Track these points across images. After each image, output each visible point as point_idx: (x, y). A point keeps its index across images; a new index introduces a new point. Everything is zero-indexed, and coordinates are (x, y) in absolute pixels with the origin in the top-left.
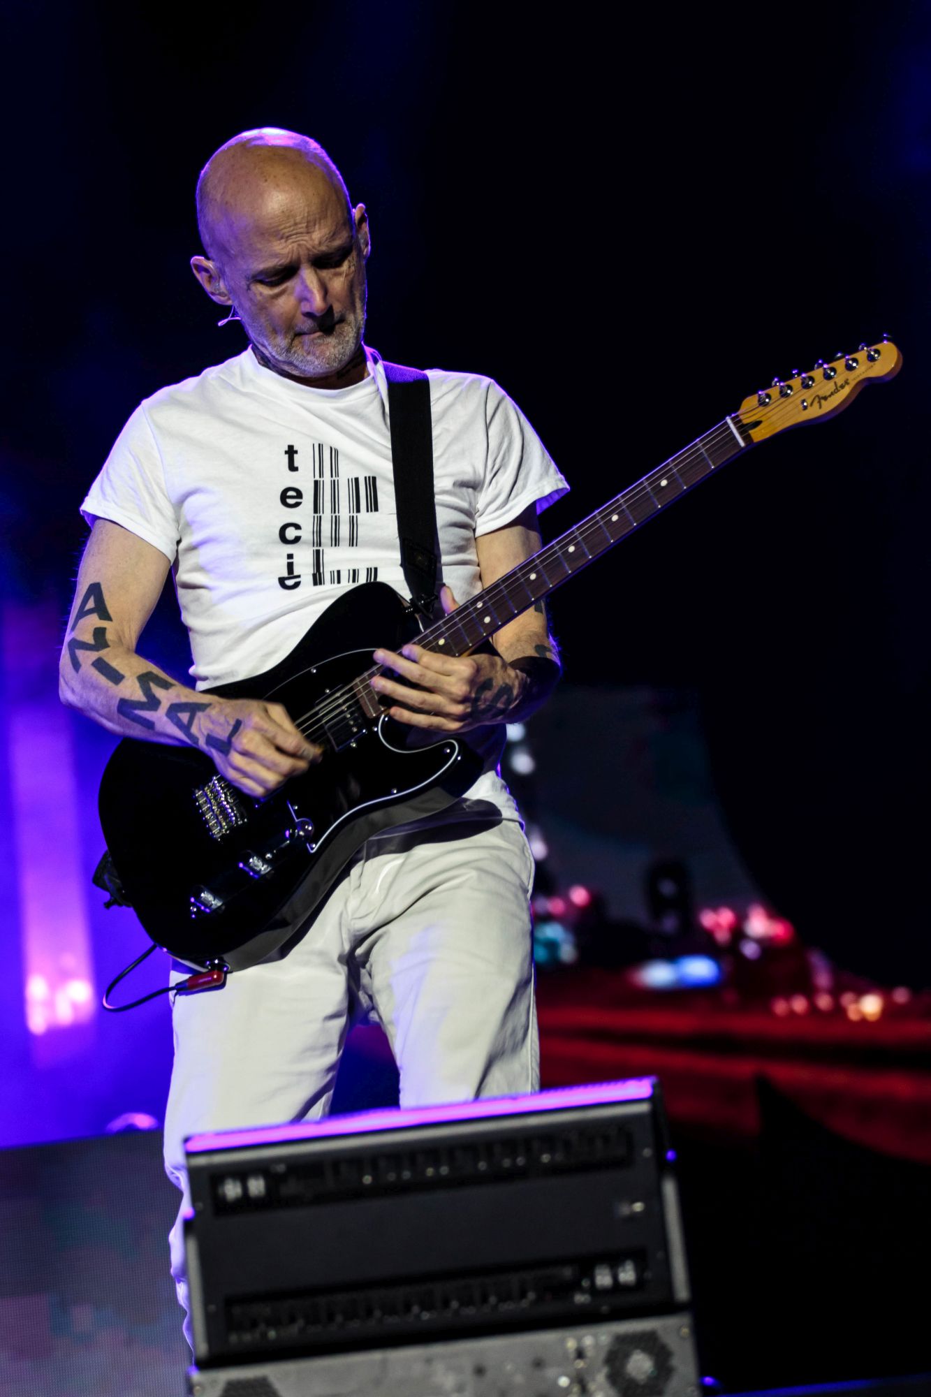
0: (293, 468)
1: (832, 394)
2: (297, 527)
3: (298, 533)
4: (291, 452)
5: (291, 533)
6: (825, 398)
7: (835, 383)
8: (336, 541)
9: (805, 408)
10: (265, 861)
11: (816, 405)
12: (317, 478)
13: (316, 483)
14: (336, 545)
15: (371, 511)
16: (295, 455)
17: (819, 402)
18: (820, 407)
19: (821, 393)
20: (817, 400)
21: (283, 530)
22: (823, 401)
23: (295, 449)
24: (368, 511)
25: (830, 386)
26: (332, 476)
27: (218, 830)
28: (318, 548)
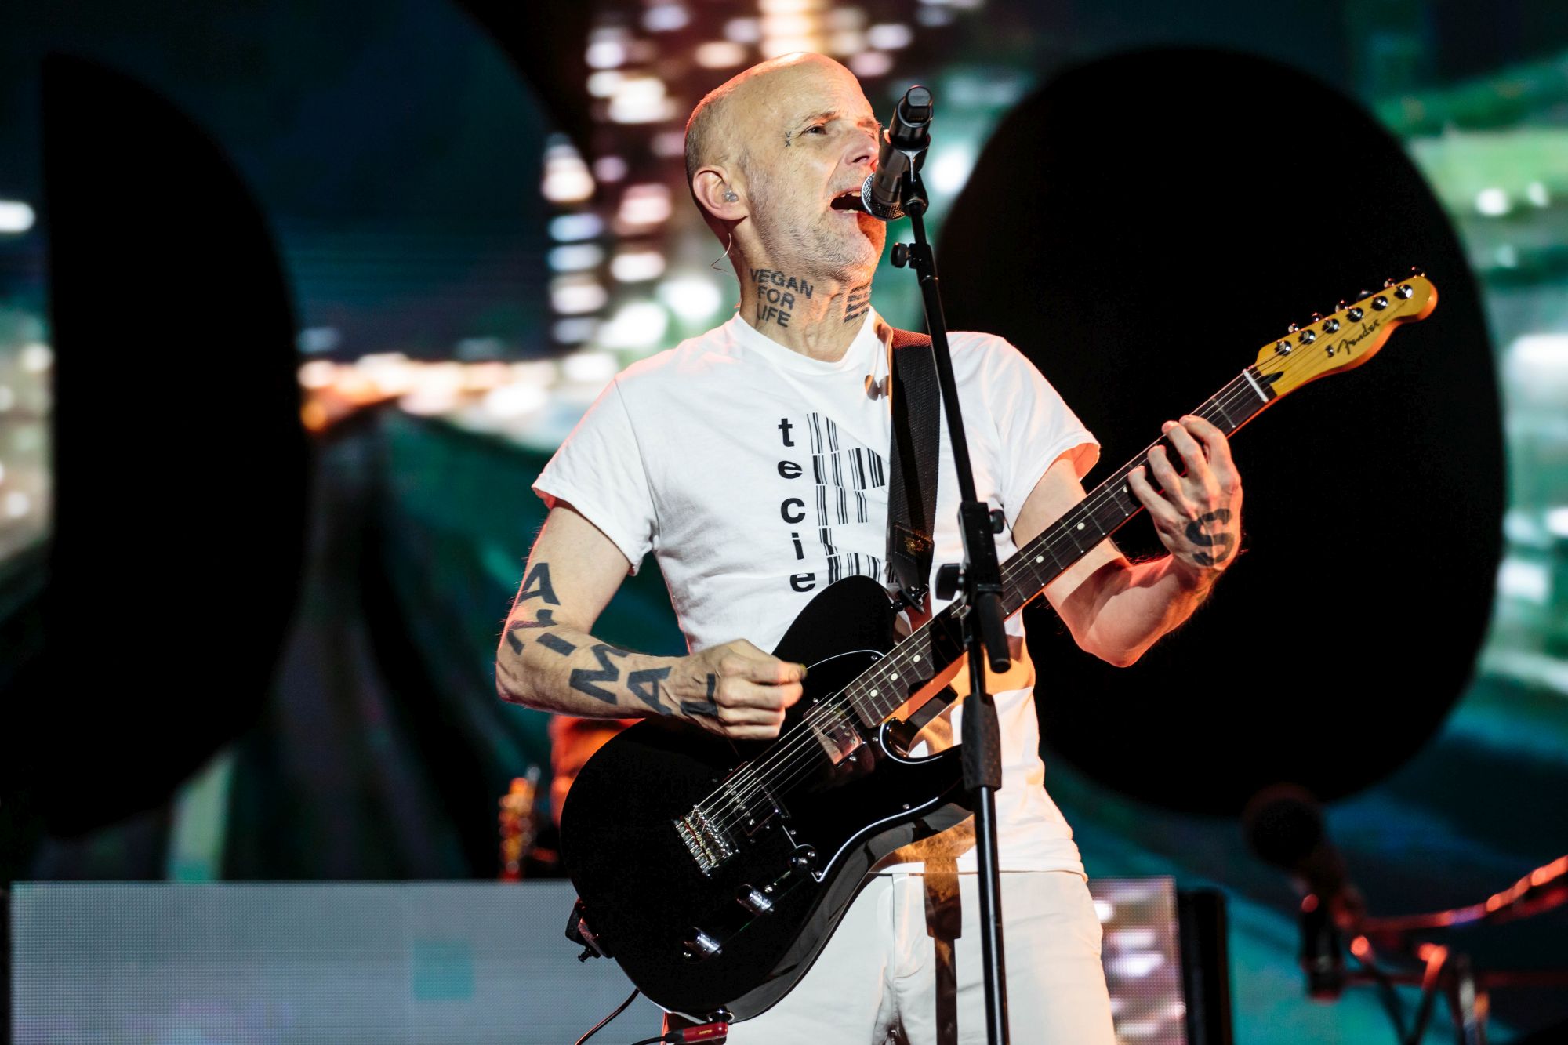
0: (788, 443)
1: (1361, 337)
2: (800, 503)
3: (801, 510)
4: (785, 426)
5: (793, 510)
6: (1354, 343)
7: (1364, 326)
8: (843, 518)
9: (1331, 355)
10: (766, 896)
11: (1343, 350)
12: (816, 453)
13: (815, 458)
14: (844, 523)
15: (878, 486)
16: (790, 430)
17: (1347, 347)
18: (1349, 353)
19: (1349, 337)
20: (1344, 345)
21: (785, 505)
22: (1351, 346)
23: (789, 423)
24: (874, 486)
25: (1356, 329)
26: (832, 450)
27: (706, 863)
28: (825, 527)
